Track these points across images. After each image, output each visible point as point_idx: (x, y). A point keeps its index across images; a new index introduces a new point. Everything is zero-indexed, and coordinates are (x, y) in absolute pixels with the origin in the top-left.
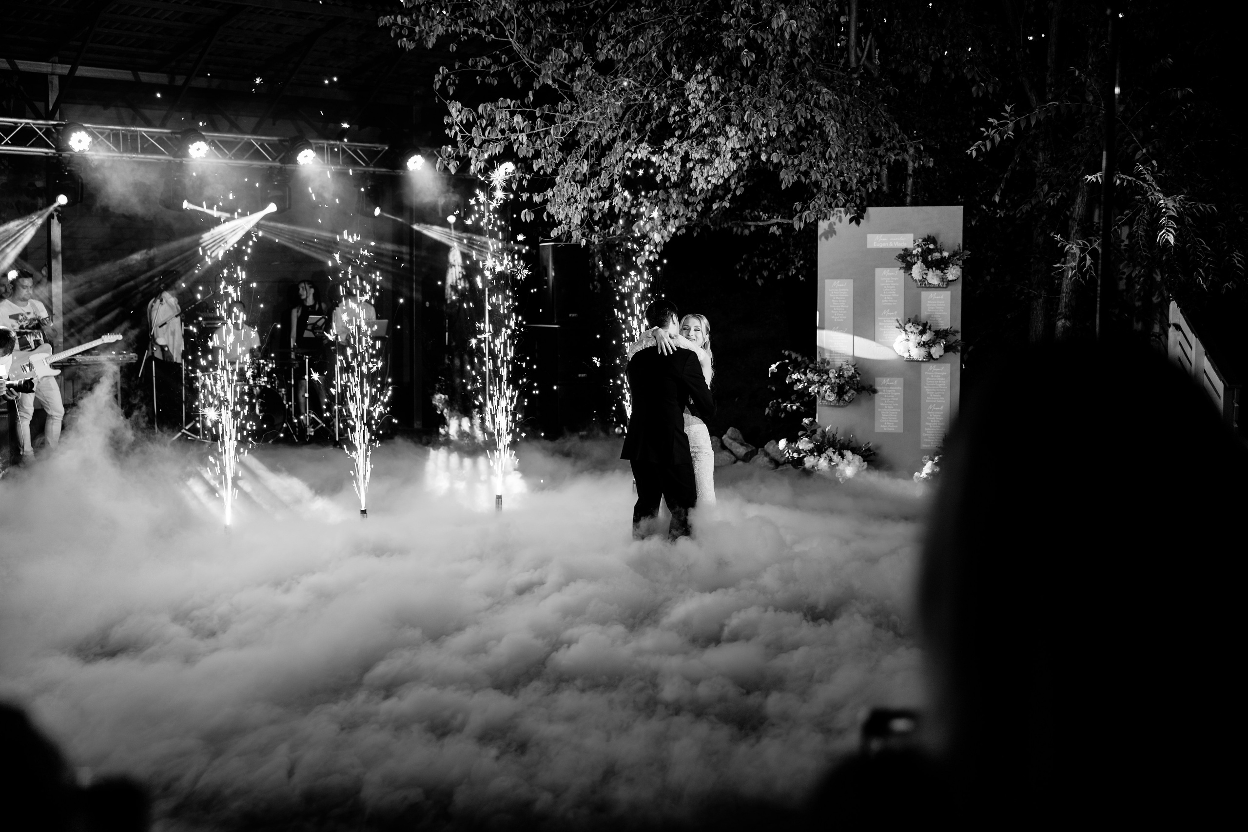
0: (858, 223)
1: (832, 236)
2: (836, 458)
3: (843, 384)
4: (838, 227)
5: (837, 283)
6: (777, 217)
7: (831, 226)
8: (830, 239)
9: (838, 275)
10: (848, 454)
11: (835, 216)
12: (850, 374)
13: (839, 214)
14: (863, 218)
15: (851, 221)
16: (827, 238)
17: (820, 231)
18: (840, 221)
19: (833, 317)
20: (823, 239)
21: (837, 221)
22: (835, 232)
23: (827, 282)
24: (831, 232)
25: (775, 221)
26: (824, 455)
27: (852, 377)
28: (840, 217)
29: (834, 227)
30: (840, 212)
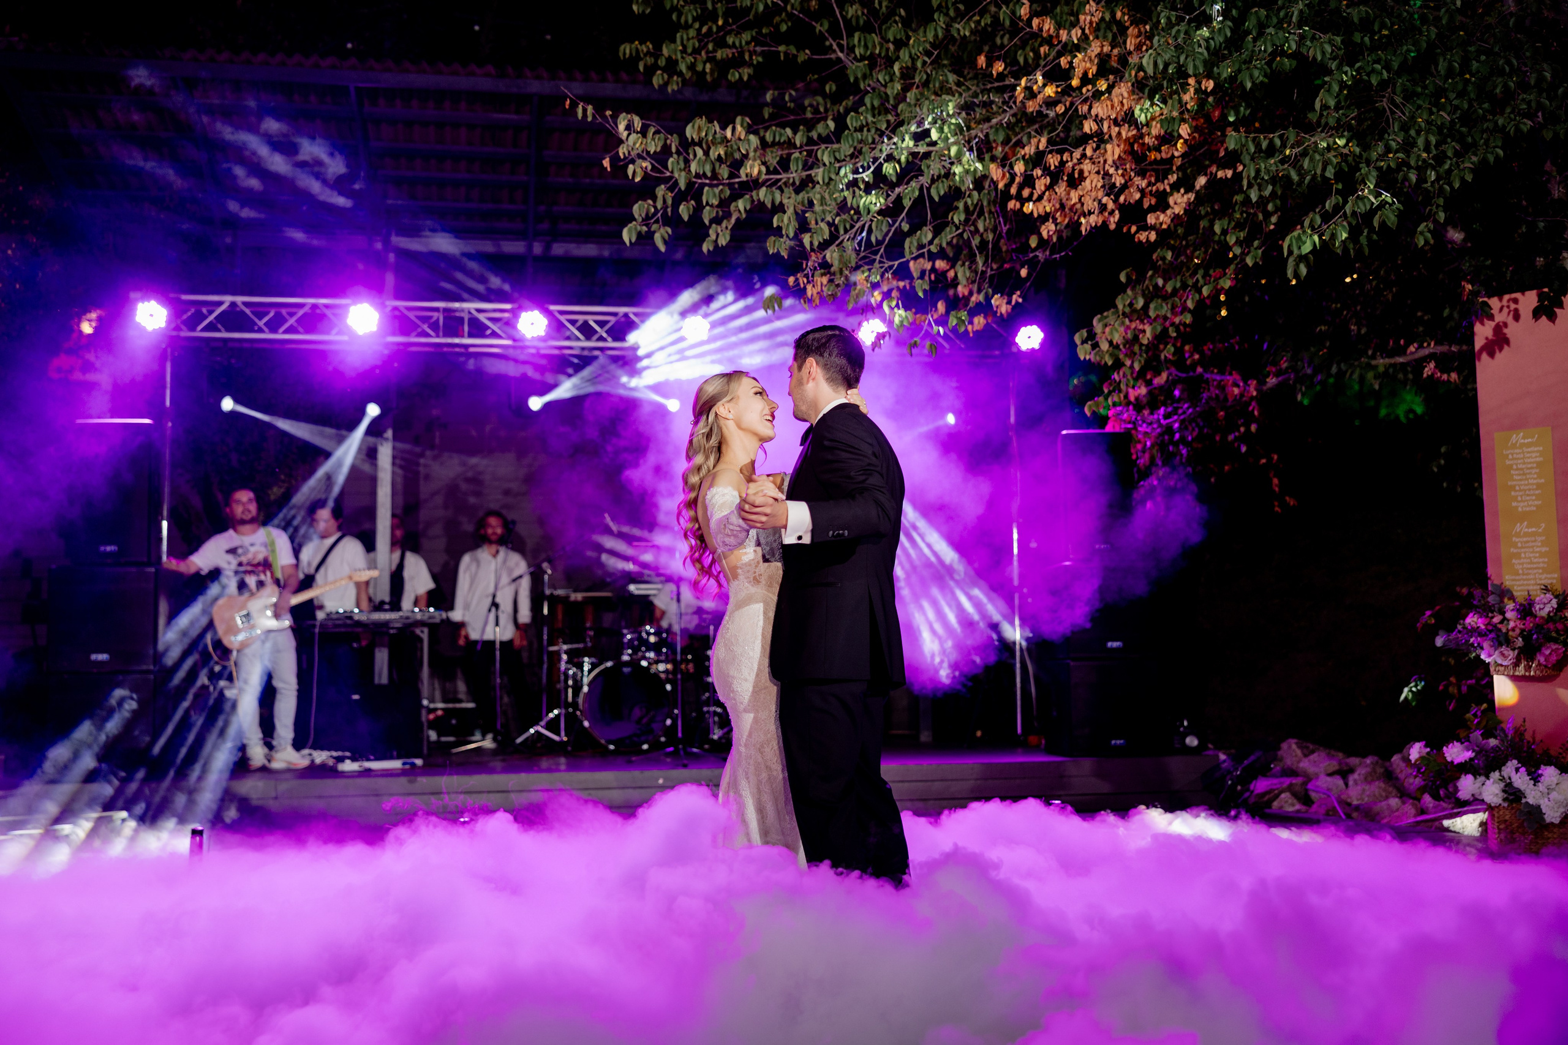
0: (1552, 318)
1: (1501, 350)
2: (1521, 780)
3: (1530, 631)
4: (1512, 331)
5: (1518, 437)
6: (1429, 345)
7: (1499, 329)
8: (1498, 355)
9: (1519, 424)
10: (1550, 774)
11: (1506, 310)
12: (1548, 609)
13: (1513, 306)
14: (1561, 306)
15: (1537, 314)
16: (1492, 355)
17: (1479, 343)
18: (1517, 317)
19: (1514, 504)
20: (1484, 356)
21: (1510, 320)
22: (1507, 341)
23: (1497, 435)
24: (1499, 341)
25: (1426, 352)
26: (1495, 775)
27: (1549, 619)
28: (1516, 311)
29: (1505, 331)
30: (1516, 301)
